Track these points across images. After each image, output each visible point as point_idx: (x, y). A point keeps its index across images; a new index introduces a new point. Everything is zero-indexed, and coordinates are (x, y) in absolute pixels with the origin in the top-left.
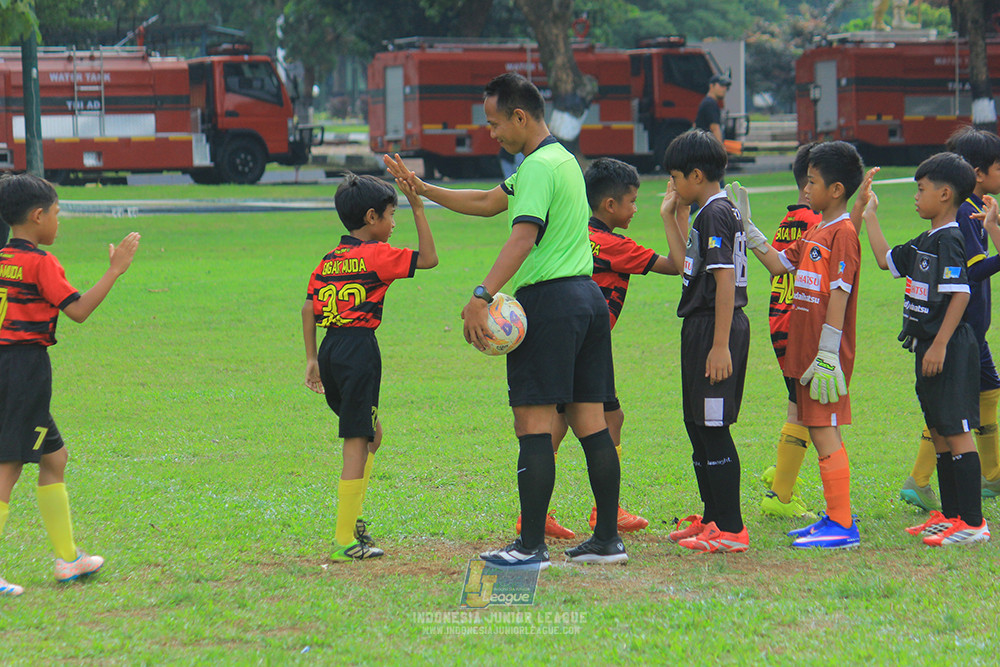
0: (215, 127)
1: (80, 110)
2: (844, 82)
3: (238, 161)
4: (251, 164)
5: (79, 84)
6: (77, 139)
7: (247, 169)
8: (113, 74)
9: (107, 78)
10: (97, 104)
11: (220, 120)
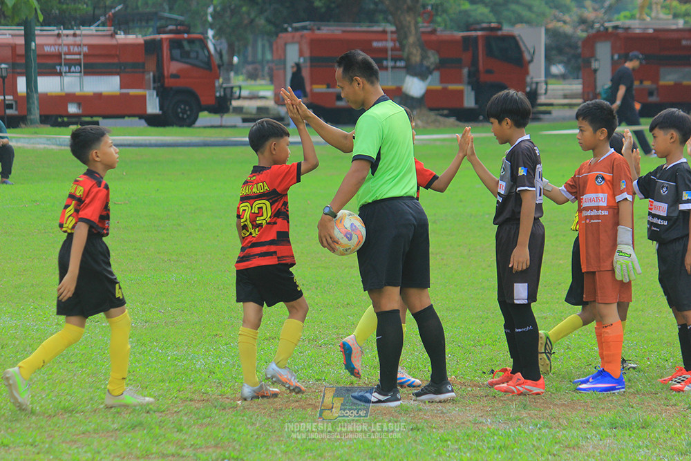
0: (162, 85)
1: (65, 73)
2: (616, 57)
3: (179, 110)
4: (188, 113)
5: (65, 54)
6: (63, 94)
7: (185, 116)
8: (90, 46)
9: (85, 49)
10: (78, 69)
11: (166, 80)
